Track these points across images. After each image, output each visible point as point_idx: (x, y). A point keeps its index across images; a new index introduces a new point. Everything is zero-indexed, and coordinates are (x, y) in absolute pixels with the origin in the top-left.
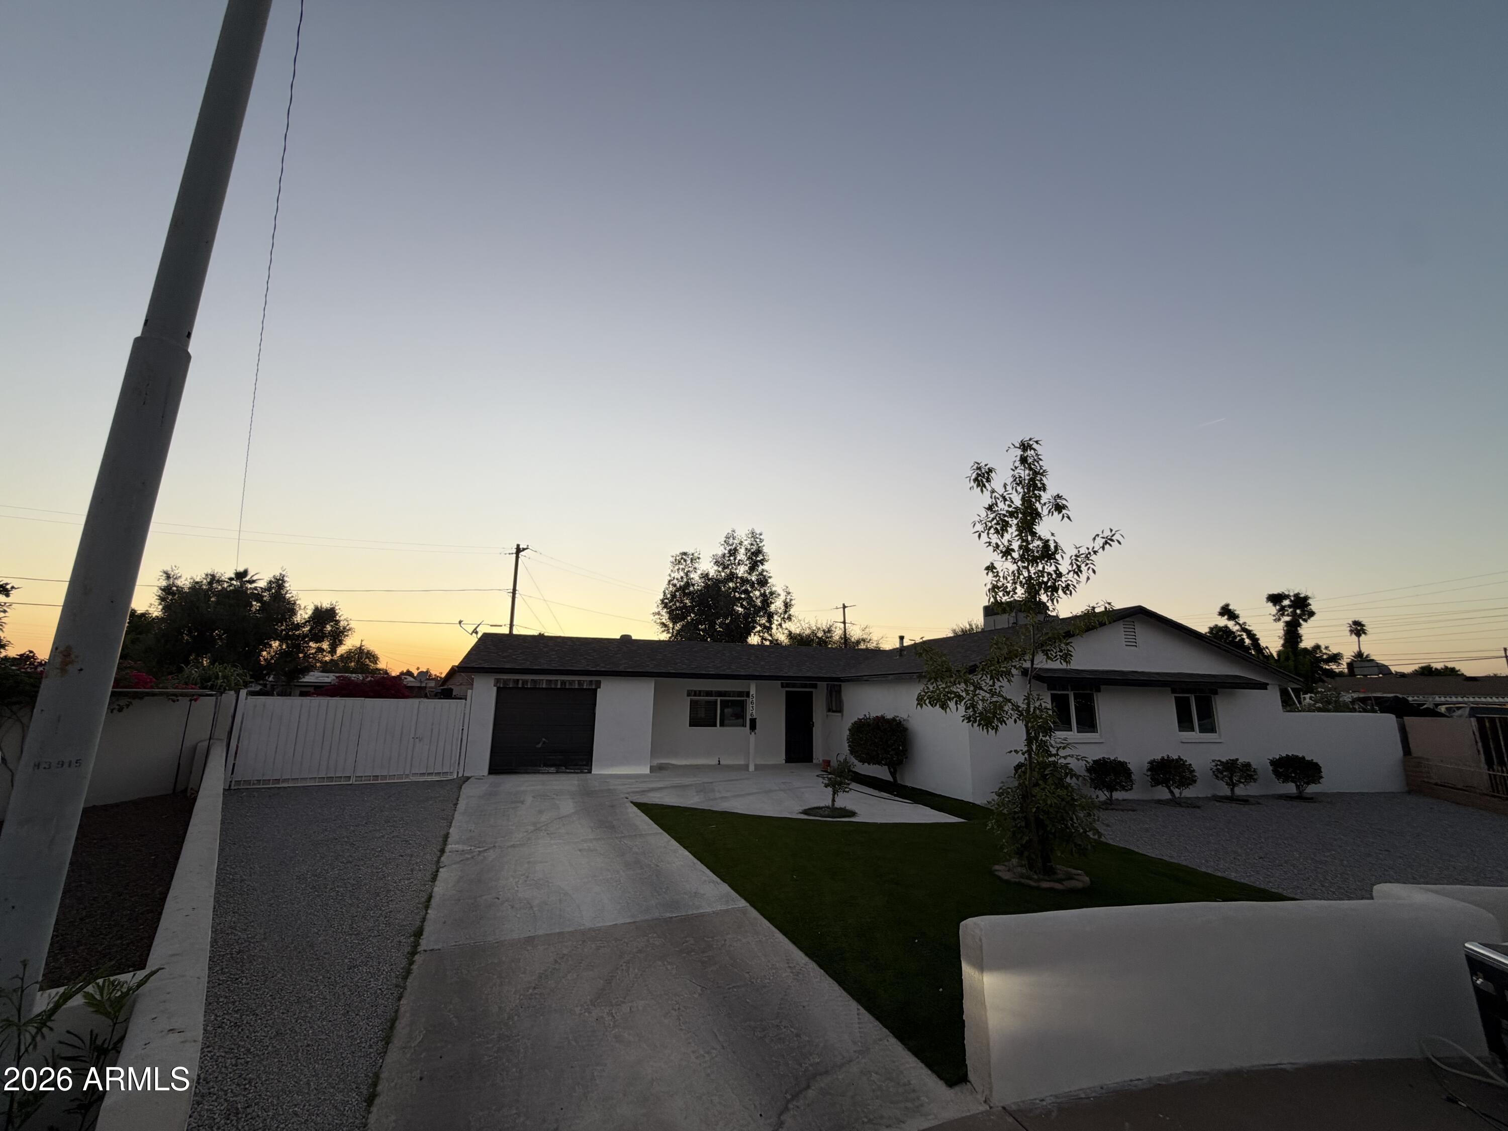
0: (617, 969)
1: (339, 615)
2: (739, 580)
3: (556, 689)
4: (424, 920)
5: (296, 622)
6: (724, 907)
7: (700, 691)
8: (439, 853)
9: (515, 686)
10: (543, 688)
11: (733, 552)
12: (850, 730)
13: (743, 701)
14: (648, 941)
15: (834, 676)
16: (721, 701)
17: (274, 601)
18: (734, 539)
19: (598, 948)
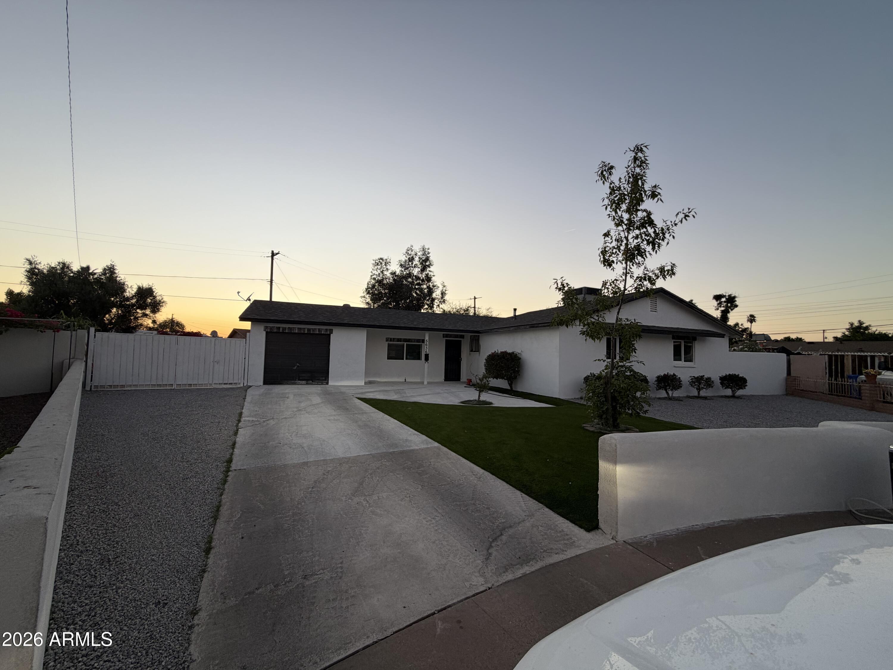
0: (365, 477)
1: (156, 292)
2: (414, 278)
3: (304, 334)
4: (232, 454)
5: (126, 296)
6: (425, 446)
7: (394, 339)
8: (237, 422)
9: (278, 331)
10: (295, 333)
11: (411, 259)
12: (486, 360)
13: (420, 345)
14: (382, 463)
15: (475, 330)
16: (406, 344)
17: (109, 281)
18: (412, 251)
19: (351, 467)
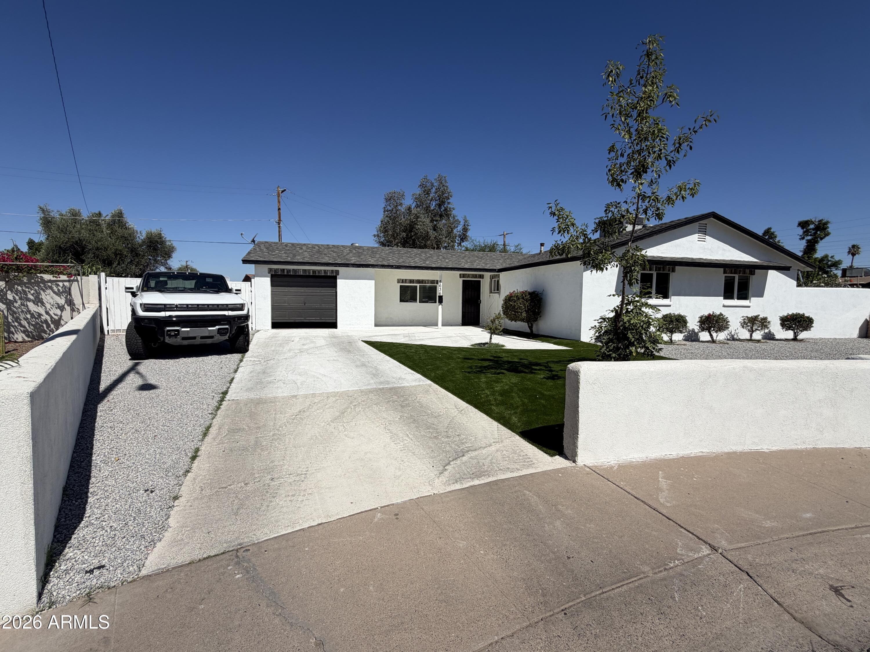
0: (348, 408)
3: (310, 275)
4: (229, 388)
5: (137, 242)
6: (417, 384)
7: (406, 280)
8: (239, 361)
9: (283, 273)
10: (301, 275)
11: (427, 192)
12: (504, 300)
13: (434, 286)
14: (368, 397)
15: (494, 268)
16: (420, 286)
17: (119, 227)
18: (427, 182)
19: (337, 400)
